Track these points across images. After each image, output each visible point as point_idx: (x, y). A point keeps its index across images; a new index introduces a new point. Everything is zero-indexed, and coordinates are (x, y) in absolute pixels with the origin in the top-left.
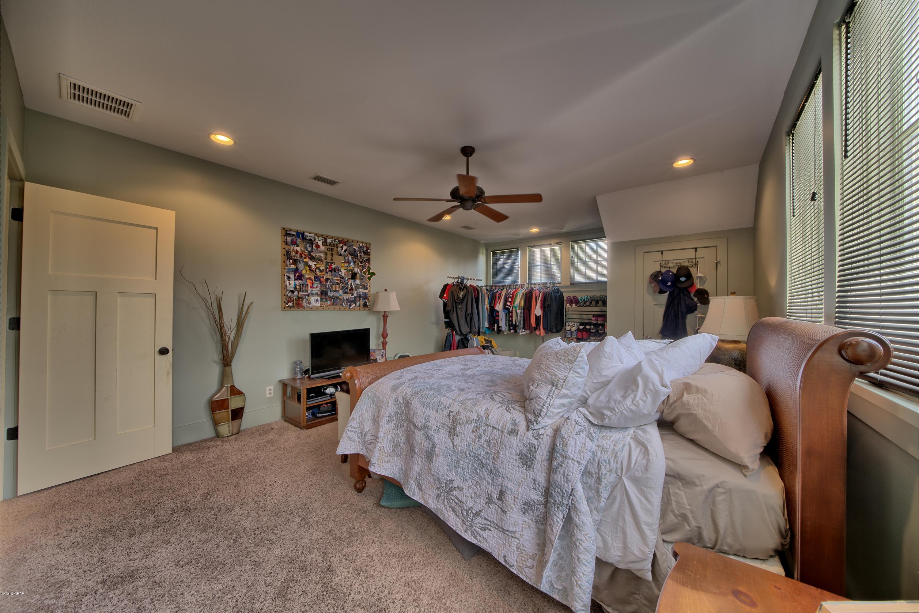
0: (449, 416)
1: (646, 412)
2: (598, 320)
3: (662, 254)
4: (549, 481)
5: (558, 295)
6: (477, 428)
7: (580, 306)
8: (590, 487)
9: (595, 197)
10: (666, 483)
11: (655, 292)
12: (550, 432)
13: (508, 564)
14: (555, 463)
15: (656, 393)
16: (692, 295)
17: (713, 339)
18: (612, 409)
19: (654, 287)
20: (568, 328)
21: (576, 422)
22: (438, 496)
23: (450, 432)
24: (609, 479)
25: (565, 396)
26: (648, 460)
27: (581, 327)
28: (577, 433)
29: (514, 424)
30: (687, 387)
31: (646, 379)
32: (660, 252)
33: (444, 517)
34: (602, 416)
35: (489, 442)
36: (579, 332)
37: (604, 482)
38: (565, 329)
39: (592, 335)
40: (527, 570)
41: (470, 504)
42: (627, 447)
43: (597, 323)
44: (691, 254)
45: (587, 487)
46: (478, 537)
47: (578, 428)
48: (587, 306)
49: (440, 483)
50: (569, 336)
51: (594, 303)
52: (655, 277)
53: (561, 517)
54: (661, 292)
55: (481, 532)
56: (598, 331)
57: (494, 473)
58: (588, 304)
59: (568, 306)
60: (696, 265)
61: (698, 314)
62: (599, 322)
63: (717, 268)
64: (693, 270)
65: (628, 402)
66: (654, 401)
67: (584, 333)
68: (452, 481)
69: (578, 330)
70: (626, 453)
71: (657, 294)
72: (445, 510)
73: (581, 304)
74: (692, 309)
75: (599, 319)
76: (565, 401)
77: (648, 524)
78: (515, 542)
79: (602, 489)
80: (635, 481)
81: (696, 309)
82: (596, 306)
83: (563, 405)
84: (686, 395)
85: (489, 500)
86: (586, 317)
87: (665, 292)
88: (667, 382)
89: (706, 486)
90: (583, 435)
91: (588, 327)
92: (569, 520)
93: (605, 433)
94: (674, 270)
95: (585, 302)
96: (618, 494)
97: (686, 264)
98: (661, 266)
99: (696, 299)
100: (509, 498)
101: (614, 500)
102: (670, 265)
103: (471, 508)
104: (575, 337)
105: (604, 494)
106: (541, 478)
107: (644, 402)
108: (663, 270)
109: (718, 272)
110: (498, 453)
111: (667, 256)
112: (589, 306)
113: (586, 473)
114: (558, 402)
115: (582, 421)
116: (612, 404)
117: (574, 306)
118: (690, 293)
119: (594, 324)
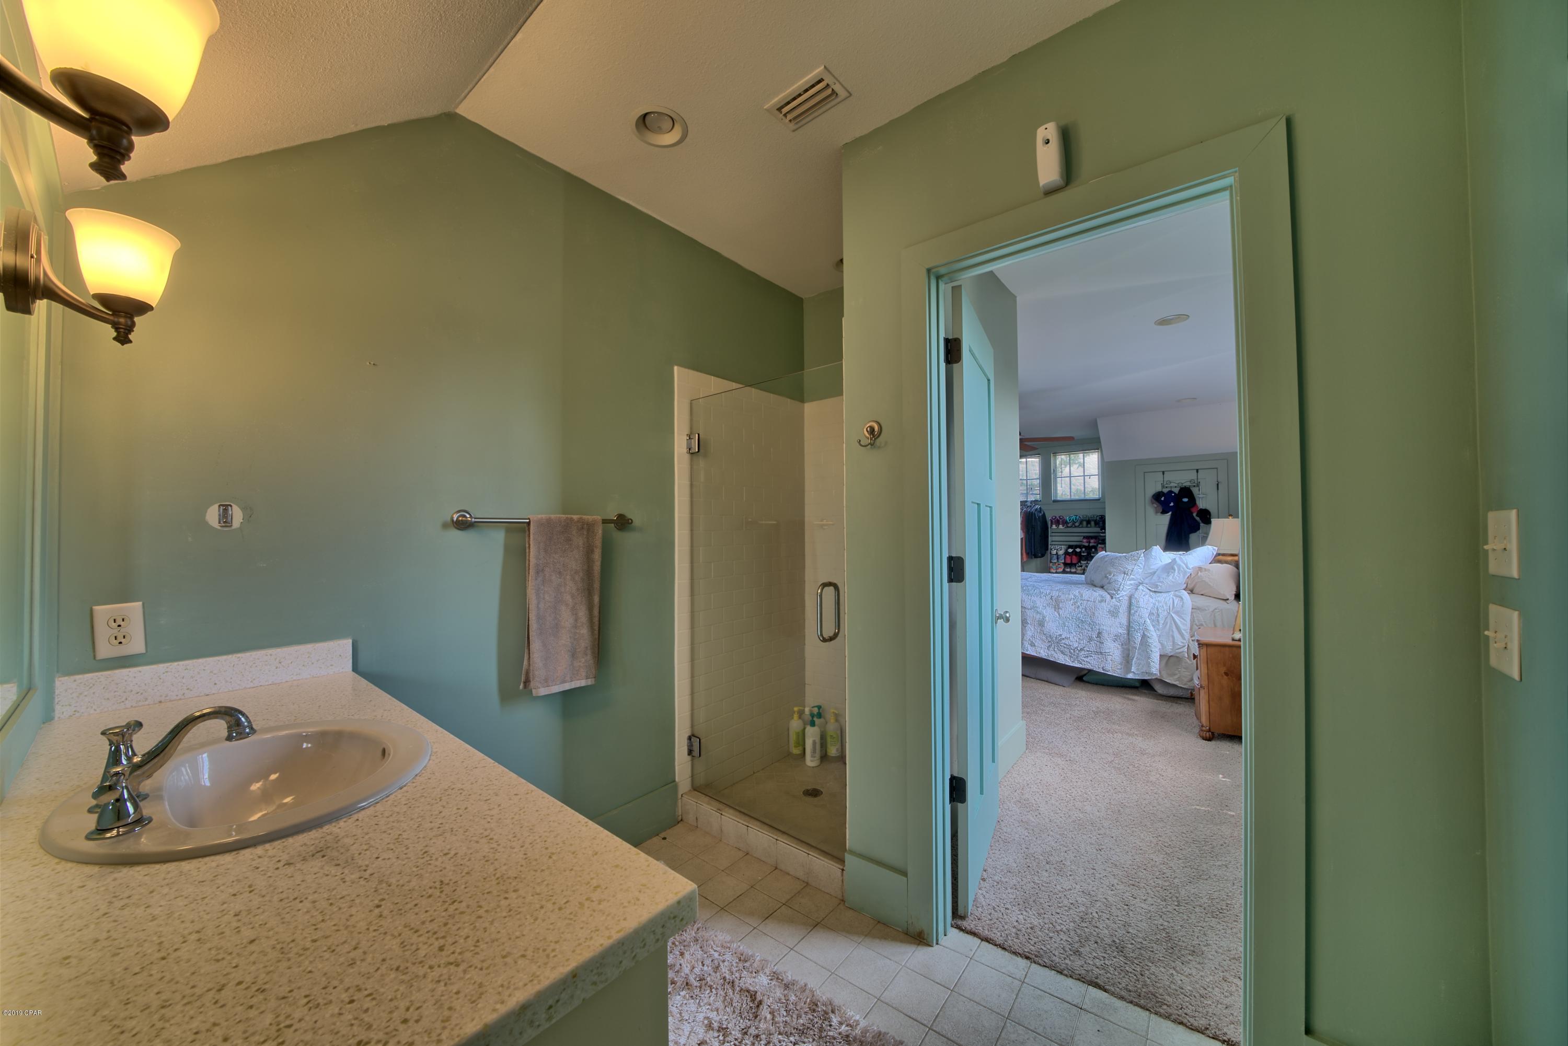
0: (1051, 599)
1: (1180, 582)
2: (1090, 542)
3: (1163, 474)
4: (1129, 622)
5: (1041, 514)
6: (1075, 603)
7: (1068, 527)
8: (1153, 621)
9: (1096, 420)
10: (1192, 613)
11: (1157, 512)
12: (1126, 598)
13: (1106, 671)
14: (1132, 611)
15: (1185, 572)
16: (1195, 515)
17: (1214, 549)
18: (1162, 582)
19: (1156, 508)
20: (1054, 552)
21: (1143, 590)
22: (1049, 647)
23: (1055, 608)
24: (1163, 614)
25: (1133, 579)
26: (1183, 603)
27: (1070, 550)
28: (1144, 596)
29: (1102, 596)
30: (1200, 569)
31: (1179, 567)
32: (1162, 473)
33: (1054, 657)
34: (1157, 586)
35: (1086, 610)
36: (1068, 556)
37: (1161, 616)
38: (1050, 553)
39: (1084, 558)
40: (1118, 670)
41: (1076, 645)
42: (1171, 600)
43: (1089, 545)
44: (1192, 475)
45: (1152, 621)
46: (1083, 662)
47: (1144, 593)
48: (1075, 527)
49: (1052, 638)
50: (1056, 561)
51: (1085, 523)
52: (1157, 497)
53: (1139, 635)
54: (1164, 512)
55: (1085, 659)
56: (1090, 554)
57: (1092, 624)
58: (1077, 524)
59: (1054, 527)
60: (1198, 485)
61: (1200, 533)
62: (1091, 545)
63: (1218, 489)
64: (1195, 491)
65: (1171, 578)
66: (1184, 576)
67: (1074, 557)
68: (1060, 635)
69: (1066, 553)
70: (1171, 601)
71: (1159, 514)
72: (1055, 654)
73: (1069, 525)
74: (1196, 528)
75: (1092, 541)
76: (1132, 582)
77: (1185, 630)
78: (1109, 658)
79: (1160, 619)
80: (1177, 613)
81: (1199, 529)
82: (1087, 527)
83: (1131, 584)
84: (1199, 573)
85: (1091, 639)
86: (1075, 540)
87: (1167, 512)
88: (1191, 567)
89: (1211, 609)
90: (1147, 596)
91: (1078, 550)
92: (1144, 636)
93: (1158, 594)
94: (1176, 490)
95: (1074, 522)
96: (1169, 621)
97: (1187, 484)
98: (1163, 487)
99: (1198, 519)
100: (1105, 635)
101: (1167, 623)
102: (1172, 485)
103: (1077, 647)
104: (1063, 561)
105: (1162, 622)
106: (1124, 621)
107: (1179, 577)
108: (1165, 491)
109: (1219, 493)
110: (1094, 613)
111: (1168, 477)
112: (1078, 527)
113: (1151, 614)
114: (1129, 582)
115: (1145, 589)
116: (1162, 580)
117: (1061, 526)
118: (1192, 513)
119: (1084, 547)
